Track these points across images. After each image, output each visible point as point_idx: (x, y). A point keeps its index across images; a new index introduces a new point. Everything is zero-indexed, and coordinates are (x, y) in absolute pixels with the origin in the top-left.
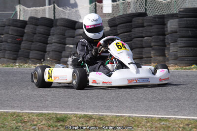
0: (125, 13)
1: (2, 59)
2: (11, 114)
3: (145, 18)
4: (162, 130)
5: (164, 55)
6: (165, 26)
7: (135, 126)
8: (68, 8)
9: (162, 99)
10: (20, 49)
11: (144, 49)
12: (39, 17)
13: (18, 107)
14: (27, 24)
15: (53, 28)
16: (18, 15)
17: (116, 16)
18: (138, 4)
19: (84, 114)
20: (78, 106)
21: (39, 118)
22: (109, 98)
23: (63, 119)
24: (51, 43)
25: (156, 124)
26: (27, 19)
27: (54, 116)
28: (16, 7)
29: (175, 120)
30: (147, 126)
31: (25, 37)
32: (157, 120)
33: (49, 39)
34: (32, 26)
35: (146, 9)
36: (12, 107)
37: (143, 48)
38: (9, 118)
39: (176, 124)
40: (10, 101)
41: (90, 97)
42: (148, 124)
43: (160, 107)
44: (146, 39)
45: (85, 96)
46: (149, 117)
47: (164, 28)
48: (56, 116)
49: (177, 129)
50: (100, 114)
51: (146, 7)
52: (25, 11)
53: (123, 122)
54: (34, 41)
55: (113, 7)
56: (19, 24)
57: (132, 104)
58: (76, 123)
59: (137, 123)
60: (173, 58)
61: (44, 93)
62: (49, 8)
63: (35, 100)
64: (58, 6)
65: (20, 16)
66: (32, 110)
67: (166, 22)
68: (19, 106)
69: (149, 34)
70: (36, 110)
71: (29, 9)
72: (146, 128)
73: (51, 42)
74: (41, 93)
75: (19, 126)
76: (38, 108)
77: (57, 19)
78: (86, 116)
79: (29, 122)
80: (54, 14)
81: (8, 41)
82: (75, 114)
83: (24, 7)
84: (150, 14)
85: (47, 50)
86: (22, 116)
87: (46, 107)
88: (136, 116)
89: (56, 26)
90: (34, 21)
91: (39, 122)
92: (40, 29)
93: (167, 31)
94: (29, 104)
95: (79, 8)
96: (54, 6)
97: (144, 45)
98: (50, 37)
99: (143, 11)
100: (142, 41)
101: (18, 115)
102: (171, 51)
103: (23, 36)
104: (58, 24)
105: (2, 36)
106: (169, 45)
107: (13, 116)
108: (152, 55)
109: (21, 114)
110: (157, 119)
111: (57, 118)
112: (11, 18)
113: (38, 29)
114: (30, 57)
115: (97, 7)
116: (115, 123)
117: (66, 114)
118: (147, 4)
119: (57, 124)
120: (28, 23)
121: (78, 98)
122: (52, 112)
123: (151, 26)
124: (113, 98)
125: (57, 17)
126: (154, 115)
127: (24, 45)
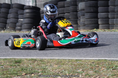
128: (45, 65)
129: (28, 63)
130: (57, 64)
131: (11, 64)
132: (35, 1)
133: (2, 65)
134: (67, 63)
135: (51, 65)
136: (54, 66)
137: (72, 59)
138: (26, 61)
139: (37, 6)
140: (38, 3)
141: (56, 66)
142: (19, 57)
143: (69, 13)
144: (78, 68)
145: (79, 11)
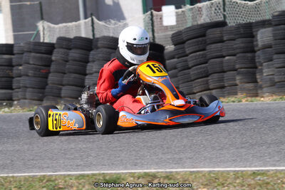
0: (195, 23)
1: (22, 100)
2: (40, 179)
3: (225, 28)
4: (258, 188)
5: (255, 81)
6: (255, 39)
7: (219, 185)
8: (113, 22)
9: (256, 144)
10: (47, 84)
11: (225, 75)
12: (72, 37)
13: (48, 167)
14: (54, 48)
15: (92, 52)
16: (42, 36)
17: (181, 28)
18: (213, 9)
19: (145, 172)
20: (135, 161)
21: (81, 181)
22: (178, 147)
23: (116, 181)
24: (91, 74)
25: (249, 180)
26: (54, 41)
27: (101, 178)
28: (38, 24)
29: (276, 173)
30: (236, 184)
31: (53, 67)
32: (251, 175)
33: (88, 68)
34: (62, 50)
35: (224, 16)
36: (40, 168)
37: (224, 72)
38: (37, 184)
39: (278, 179)
40: (37, 160)
41: (151, 147)
42: (238, 181)
43: (253, 156)
44: (228, 60)
45: (144, 146)
46: (238, 171)
47: (252, 42)
48: (104, 177)
49: (280, 186)
50: (168, 170)
51: (225, 13)
52: (50, 30)
53: (201, 181)
54: (66, 72)
55: (178, 15)
56: (43, 48)
57: (213, 154)
59: (221, 180)
60: (268, 85)
61: (84, 146)
62: (85, 23)
63: (72, 157)
64: (99, 19)
65: (44, 37)
66: (70, 171)
67: (254, 33)
68: (50, 166)
69: (231, 52)
70: (74, 170)
71: (56, 26)
72: (235, 187)
73: (91, 72)
74: (80, 146)
76: (78, 167)
77: (98, 39)
78: (147, 175)
79: (65, 188)
80: (93, 31)
81: (30, 74)
82: (131, 173)
83: (49, 24)
84: (231, 23)
85: (86, 84)
86: (56, 180)
87: (89, 166)
88: (219, 171)
89: (98, 48)
90: (65, 43)
92: (74, 54)
93: (257, 45)
94: (64, 163)
95: (128, 21)
96: (92, 20)
97: (225, 69)
98: (89, 64)
99: (220, 18)
100: (222, 62)
101: (50, 179)
102: (265, 74)
103: (49, 66)
104: (99, 45)
105: (20, 68)
106: (261, 65)
107: (42, 181)
108: (237, 82)
109: (54, 178)
110: (249, 173)
111: (105, 180)
112: (32, 40)
113: (71, 54)
114: (62, 95)
115: (154, 18)
117: (119, 174)
118: (226, 9)
120: (56, 46)
121: (134, 150)
122: (97, 172)
123: (234, 40)
124: (185, 146)
125: (97, 36)
126: (245, 167)
127: (52, 78)
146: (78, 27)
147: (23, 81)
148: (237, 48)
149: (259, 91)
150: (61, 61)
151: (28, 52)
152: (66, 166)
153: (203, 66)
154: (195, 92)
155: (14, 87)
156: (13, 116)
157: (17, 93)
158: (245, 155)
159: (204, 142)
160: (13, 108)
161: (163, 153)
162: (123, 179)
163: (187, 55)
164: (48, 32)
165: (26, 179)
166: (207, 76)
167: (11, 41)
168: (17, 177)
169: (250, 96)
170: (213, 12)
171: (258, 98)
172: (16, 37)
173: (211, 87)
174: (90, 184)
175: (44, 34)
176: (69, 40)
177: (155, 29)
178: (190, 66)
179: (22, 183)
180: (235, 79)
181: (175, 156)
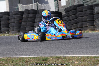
0: (73, 5)
1: (12, 31)
2: (20, 58)
3: (83, 7)
4: (96, 62)
5: (94, 25)
6: (94, 10)
7: (82, 61)
8: (44, 4)
9: (94, 47)
10: (21, 26)
11: (83, 23)
13: (22, 54)
14: (24, 13)
15: (37, 15)
16: (19, 9)
17: (68, 7)
19: (56, 57)
20: (53, 53)
21: (34, 59)
22: (68, 48)
23: (46, 59)
24: (37, 22)
26: (24, 11)
28: (18, 5)
30: (88, 61)
31: (23, 20)
32: (93, 58)
33: (35, 20)
34: (26, 14)
36: (19, 55)
38: (19, 60)
40: (18, 52)
41: (58, 48)
42: (89, 60)
43: (94, 51)
44: (84, 18)
45: (56, 47)
46: (89, 56)
50: (64, 56)
51: (83, 1)
52: (22, 7)
53: (76, 59)
54: (28, 21)
55: (66, 2)
56: (20, 13)
57: (80, 50)
58: (52, 61)
59: (83, 59)
60: (98, 26)
61: (35, 47)
62: (35, 4)
63: (31, 51)
64: (39, 3)
66: (30, 56)
67: (94, 8)
68: (23, 54)
71: (24, 6)
72: (88, 62)
74: (33, 47)
75: (24, 64)
76: (33, 54)
77: (39, 10)
79: (28, 62)
80: (37, 7)
81: (15, 22)
82: (51, 57)
83: (22, 5)
84: (85, 5)
85: (35, 26)
86: (25, 59)
87: (36, 54)
88: (82, 56)
89: (39, 13)
90: (27, 11)
91: (34, 61)
92: (31, 15)
93: (94, 13)
94: (28, 53)
95: (50, 4)
96: (37, 4)
97: (83, 21)
98: (36, 19)
99: (82, 3)
100: (82, 19)
101: (23, 59)
102: (97, 23)
103: (22, 19)
104: (39, 12)
105: (12, 20)
106: (96, 19)
108: (87, 25)
109: (25, 58)
110: (92, 57)
111: (42, 59)
112: (16, 10)
113: (29, 15)
114: (26, 30)
115: (59, 3)
116: (72, 60)
117: (47, 57)
119: (43, 62)
120: (24, 12)
121: (52, 49)
122: (40, 56)
123: (86, 11)
124: (70, 47)
126: (91, 55)
127: (23, 24)
128: (68, 62)
129: (53, 60)
130: (78, 61)
131: (39, 62)
132: (57, 7)
133: (32, 63)
134: (86, 59)
135: (73, 62)
136: (75, 63)
137: (91, 56)
138: (52, 59)
139: (60, 11)
140: (60, 8)
141: (77, 62)
142: (45, 55)
143: (86, 16)
144: (96, 64)
145: (95, 14)
146: (32, 6)
147: (13, 25)
148: (87, 14)
149: (95, 29)
150: (26, 18)
151: (15, 14)
152: (29, 54)
153: (75, 20)
154: (73, 29)
155: (10, 27)
156: (10, 37)
157: (11, 29)
158: (91, 51)
159: (76, 46)
160: (9, 34)
161: (62, 50)
162: (49, 59)
163: (70, 16)
164: (22, 8)
165: (15, 58)
166: (77, 23)
167: (8, 11)
168: (12, 58)
169: (92, 30)
170: (79, 1)
171: (95, 31)
172: (10, 9)
173: (78, 27)
174: (37, 60)
175: (20, 8)
176: (29, 10)
177: (59, 7)
178: (71, 19)
179: (14, 60)
180: (86, 24)
181: (66, 51)
